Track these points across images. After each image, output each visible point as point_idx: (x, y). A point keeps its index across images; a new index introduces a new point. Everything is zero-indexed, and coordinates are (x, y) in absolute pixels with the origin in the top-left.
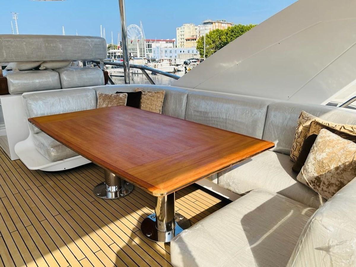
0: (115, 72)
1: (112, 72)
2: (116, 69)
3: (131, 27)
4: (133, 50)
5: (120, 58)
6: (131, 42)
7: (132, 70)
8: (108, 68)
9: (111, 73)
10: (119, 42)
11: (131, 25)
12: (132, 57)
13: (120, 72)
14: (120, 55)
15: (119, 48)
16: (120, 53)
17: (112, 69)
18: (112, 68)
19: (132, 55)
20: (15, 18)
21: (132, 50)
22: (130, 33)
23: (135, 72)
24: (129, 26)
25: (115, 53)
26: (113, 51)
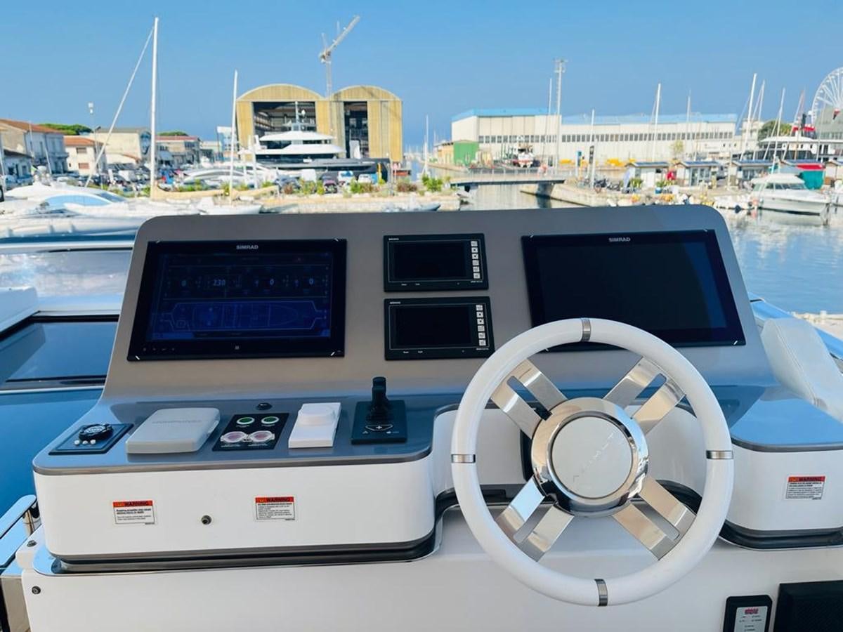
0: (773, 199)
1: (765, 200)
2: (779, 191)
3: (838, 74)
4: (837, 138)
5: (793, 158)
6: (835, 116)
7: (827, 198)
8: (755, 188)
9: (762, 202)
10: (799, 115)
11: (838, 70)
12: (831, 155)
13: (790, 200)
14: (794, 151)
15: (797, 132)
16: (795, 145)
17: (768, 190)
18: (768, 187)
19: (831, 151)
20: (560, 71)
21: (833, 137)
22: (831, 90)
23: (837, 201)
24: (833, 73)
25: (780, 145)
26: (777, 139)
